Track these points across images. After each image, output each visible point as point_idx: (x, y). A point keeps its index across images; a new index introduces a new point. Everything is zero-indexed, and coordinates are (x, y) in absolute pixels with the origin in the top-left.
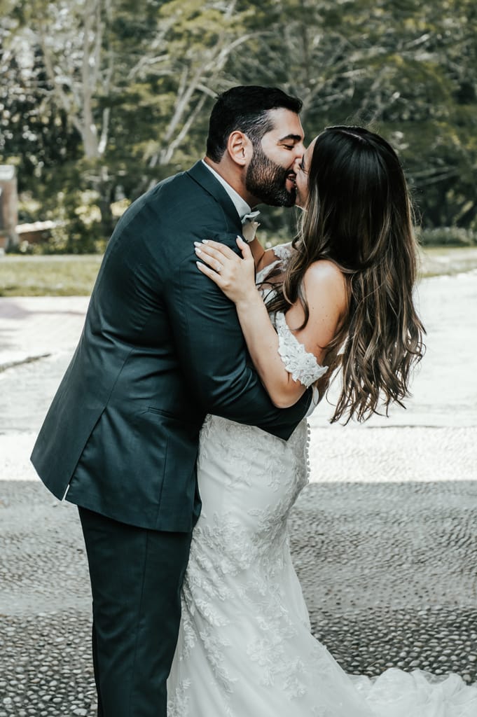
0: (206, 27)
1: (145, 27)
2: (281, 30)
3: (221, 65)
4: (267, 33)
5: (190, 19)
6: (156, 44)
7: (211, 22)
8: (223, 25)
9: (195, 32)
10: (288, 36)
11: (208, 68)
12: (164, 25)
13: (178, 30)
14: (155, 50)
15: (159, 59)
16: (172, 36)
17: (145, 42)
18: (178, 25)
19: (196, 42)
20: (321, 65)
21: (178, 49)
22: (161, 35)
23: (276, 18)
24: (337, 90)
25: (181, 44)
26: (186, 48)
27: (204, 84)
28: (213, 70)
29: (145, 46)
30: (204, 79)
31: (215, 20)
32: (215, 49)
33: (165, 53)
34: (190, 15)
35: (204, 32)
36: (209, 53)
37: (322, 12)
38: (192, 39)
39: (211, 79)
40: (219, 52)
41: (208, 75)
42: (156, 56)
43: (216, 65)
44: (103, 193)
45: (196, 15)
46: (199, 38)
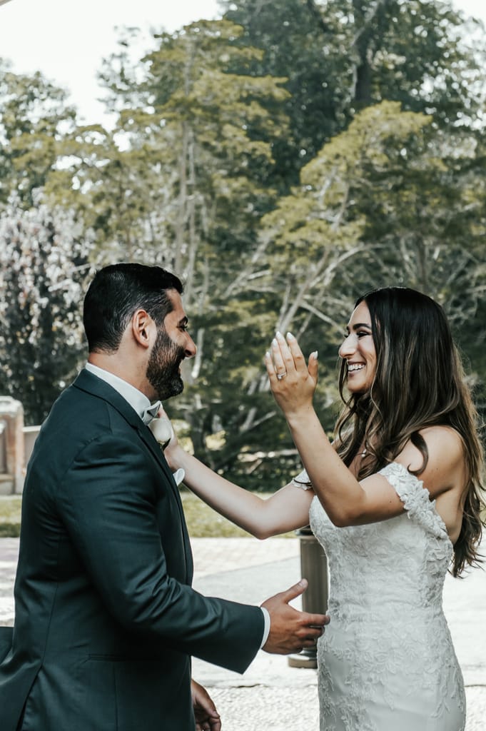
0: (310, 239)
1: (244, 239)
2: (396, 240)
3: (327, 282)
4: (378, 245)
5: (292, 231)
6: (255, 258)
7: (317, 234)
8: (329, 237)
9: (299, 244)
10: (403, 249)
11: (313, 284)
12: (265, 236)
13: (279, 242)
14: (255, 265)
15: (259, 274)
16: (274, 249)
17: (244, 255)
18: (279, 237)
19: (299, 255)
20: (440, 281)
21: (280, 263)
22: (262, 247)
23: (390, 229)
24: (459, 309)
25: (284, 257)
26: (289, 263)
27: (310, 303)
28: (319, 286)
29: (243, 261)
30: (308, 297)
31: (320, 231)
32: (321, 263)
33: (266, 267)
34: (292, 226)
35: (308, 244)
36: (314, 268)
37: (441, 222)
38: (295, 253)
39: (317, 297)
40: (326, 266)
41: (314, 292)
42: (255, 272)
43: (321, 281)
44: (195, 423)
45: (300, 225)
46: (302, 251)
